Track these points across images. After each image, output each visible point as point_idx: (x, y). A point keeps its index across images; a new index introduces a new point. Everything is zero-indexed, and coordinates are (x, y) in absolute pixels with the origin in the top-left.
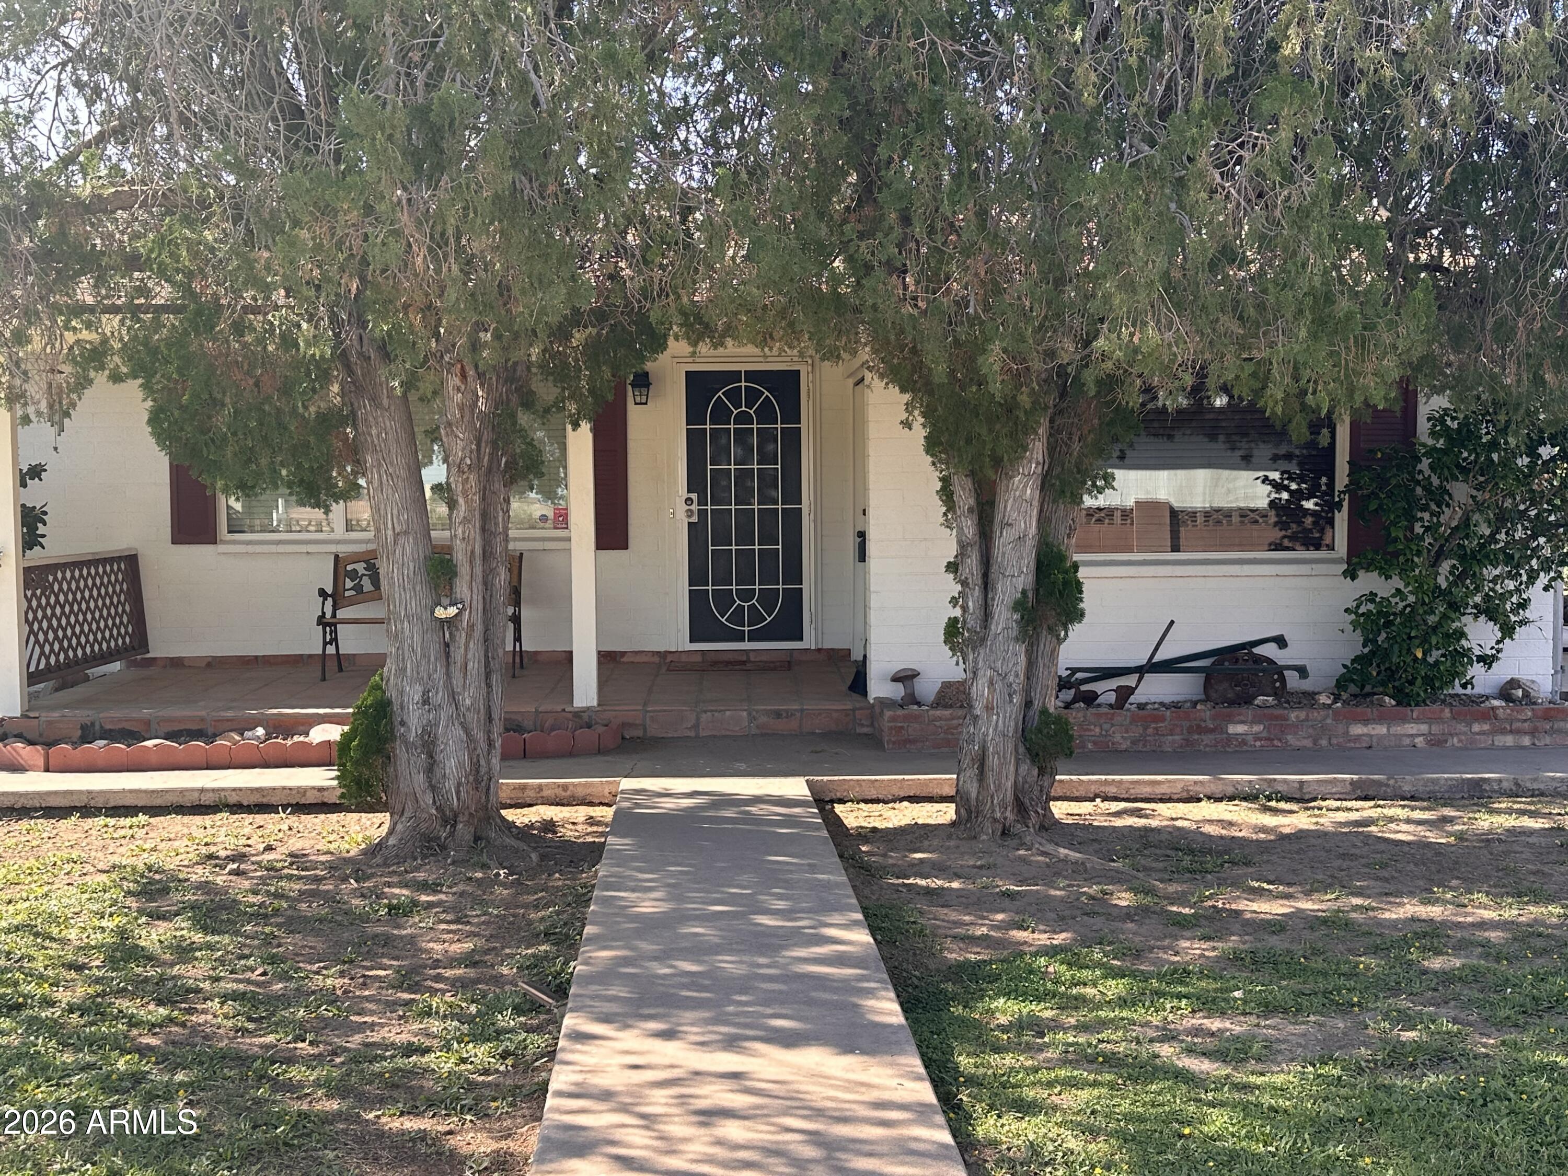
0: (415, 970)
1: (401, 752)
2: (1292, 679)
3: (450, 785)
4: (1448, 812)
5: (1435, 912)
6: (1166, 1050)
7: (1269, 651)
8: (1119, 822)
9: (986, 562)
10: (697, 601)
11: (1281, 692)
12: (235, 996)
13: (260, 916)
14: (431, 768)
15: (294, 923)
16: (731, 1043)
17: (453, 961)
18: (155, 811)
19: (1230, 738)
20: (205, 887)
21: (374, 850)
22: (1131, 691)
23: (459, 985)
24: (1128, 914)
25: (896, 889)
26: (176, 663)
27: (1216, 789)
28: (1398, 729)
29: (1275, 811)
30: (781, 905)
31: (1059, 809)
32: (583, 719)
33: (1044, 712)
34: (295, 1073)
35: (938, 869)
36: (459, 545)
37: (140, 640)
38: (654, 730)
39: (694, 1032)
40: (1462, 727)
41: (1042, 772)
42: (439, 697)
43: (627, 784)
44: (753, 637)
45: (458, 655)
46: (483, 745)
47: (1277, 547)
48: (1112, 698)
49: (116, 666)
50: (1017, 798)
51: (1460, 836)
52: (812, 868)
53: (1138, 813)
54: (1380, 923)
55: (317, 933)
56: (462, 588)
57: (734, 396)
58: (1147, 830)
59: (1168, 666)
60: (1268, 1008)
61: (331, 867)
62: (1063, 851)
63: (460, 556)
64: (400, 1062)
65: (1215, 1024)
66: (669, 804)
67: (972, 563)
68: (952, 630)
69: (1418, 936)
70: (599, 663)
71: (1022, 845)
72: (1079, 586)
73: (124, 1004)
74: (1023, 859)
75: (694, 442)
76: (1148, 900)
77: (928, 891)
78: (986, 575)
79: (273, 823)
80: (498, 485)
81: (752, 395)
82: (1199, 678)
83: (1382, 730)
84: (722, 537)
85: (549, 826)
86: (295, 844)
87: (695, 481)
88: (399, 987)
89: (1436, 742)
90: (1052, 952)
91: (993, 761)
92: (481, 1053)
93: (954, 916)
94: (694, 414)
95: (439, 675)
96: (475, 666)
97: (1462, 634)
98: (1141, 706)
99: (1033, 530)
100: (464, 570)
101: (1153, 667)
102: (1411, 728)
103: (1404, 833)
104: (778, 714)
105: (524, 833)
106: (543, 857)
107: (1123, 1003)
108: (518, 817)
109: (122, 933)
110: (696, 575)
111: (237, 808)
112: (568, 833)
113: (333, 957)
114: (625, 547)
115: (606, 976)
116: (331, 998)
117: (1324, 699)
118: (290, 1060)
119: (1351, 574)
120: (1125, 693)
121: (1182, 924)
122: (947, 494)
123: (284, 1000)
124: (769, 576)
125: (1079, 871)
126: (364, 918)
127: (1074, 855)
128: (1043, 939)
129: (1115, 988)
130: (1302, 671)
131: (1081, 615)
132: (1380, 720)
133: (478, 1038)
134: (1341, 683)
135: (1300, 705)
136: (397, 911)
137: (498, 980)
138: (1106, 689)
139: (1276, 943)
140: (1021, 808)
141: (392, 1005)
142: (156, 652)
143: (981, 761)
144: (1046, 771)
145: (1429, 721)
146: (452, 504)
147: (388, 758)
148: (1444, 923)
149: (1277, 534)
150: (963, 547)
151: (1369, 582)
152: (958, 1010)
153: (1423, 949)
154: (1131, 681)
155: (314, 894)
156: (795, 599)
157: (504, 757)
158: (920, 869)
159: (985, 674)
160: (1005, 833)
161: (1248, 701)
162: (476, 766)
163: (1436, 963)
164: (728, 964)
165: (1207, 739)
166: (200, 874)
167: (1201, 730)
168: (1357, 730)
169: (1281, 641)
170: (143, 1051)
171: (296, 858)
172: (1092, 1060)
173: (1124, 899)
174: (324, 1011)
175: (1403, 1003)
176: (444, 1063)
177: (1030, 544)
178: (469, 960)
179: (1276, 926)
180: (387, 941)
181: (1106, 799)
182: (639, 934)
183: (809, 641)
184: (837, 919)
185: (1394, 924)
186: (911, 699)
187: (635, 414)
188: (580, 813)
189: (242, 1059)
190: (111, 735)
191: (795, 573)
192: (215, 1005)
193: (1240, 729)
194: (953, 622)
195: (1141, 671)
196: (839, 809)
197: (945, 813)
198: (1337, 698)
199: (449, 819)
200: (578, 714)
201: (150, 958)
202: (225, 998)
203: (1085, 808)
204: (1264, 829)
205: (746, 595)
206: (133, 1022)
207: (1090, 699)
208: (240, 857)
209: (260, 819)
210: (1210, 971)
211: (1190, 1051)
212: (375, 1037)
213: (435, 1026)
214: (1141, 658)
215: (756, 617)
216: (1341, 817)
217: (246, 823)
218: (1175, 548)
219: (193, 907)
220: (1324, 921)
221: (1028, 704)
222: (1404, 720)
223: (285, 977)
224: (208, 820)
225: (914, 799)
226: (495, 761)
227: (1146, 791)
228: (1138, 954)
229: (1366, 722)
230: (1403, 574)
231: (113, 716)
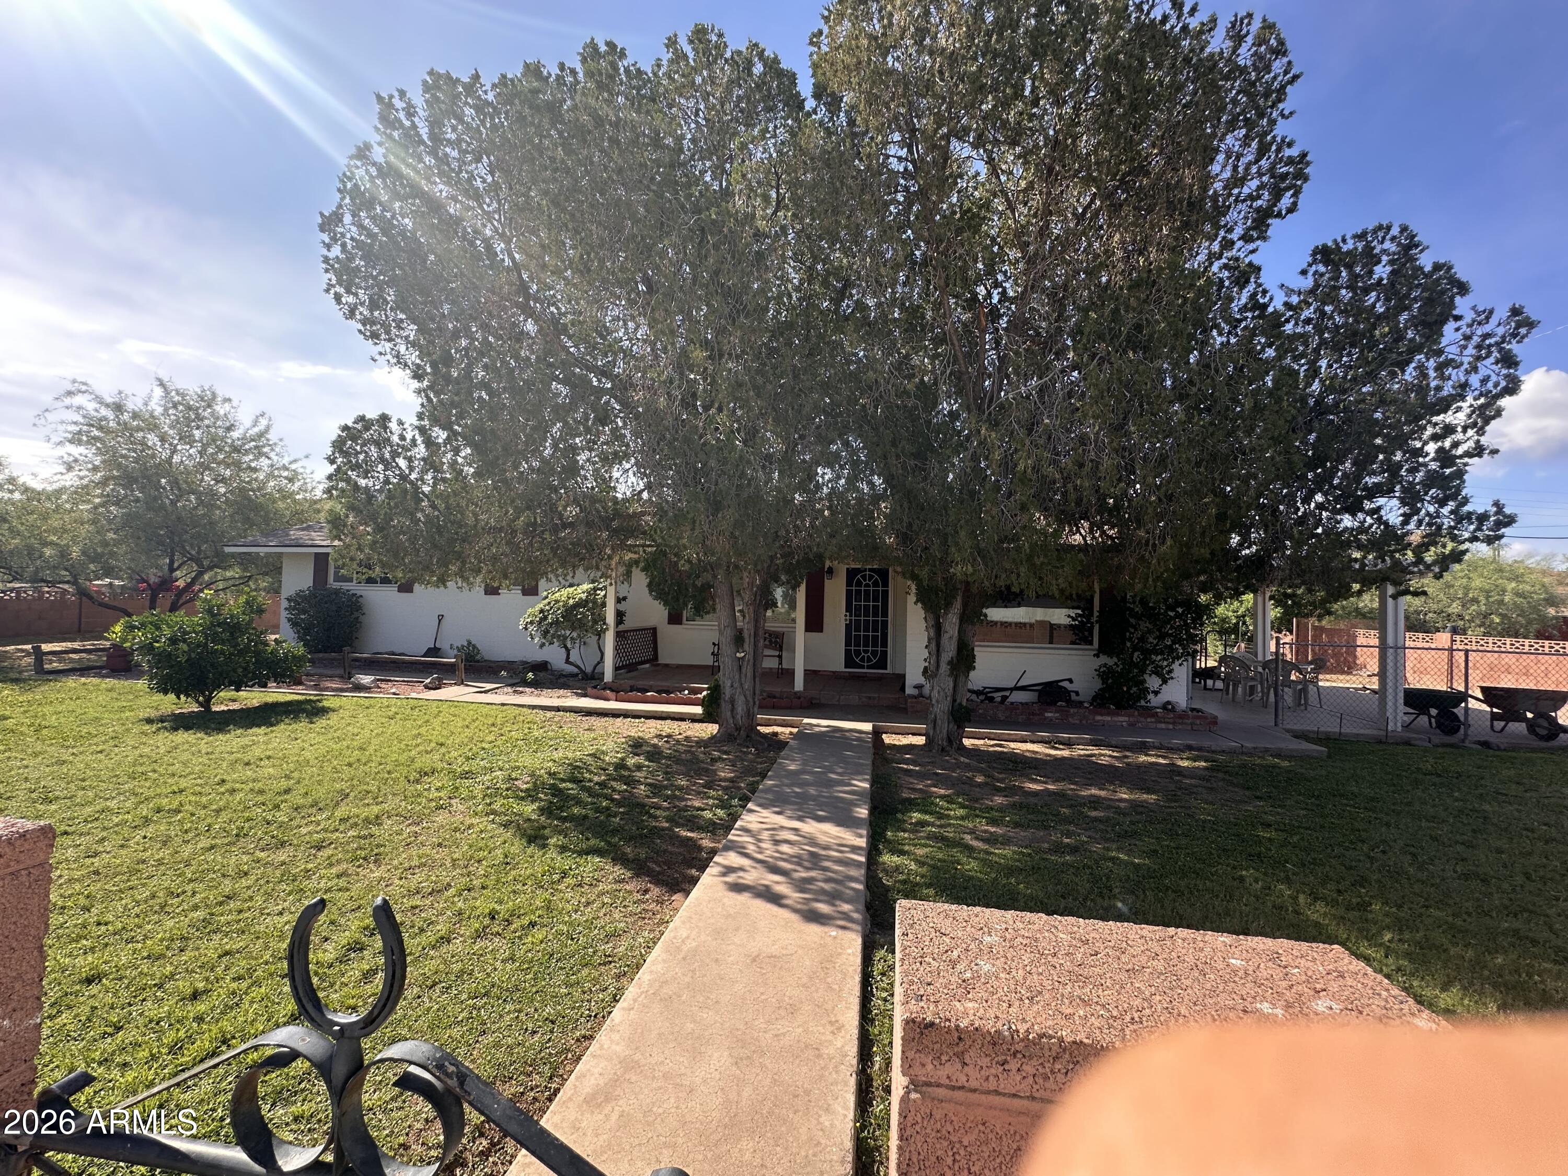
0: (712, 782)
1: (723, 704)
2: (1073, 695)
3: (739, 717)
4: (1128, 754)
5: (1103, 793)
6: (968, 837)
7: (1065, 684)
8: (991, 749)
9: (938, 646)
10: (848, 653)
11: (1069, 702)
12: (650, 785)
13: (669, 758)
14: (733, 709)
15: (678, 761)
16: (800, 819)
17: (725, 780)
18: (647, 718)
19: (1046, 718)
20: (655, 746)
21: (713, 737)
22: (1007, 697)
23: (725, 789)
24: (979, 785)
25: (894, 768)
26: (667, 665)
27: (1035, 739)
28: (1115, 719)
29: (1057, 749)
30: (840, 770)
31: (967, 742)
32: (797, 695)
33: (960, 704)
34: (658, 813)
35: (914, 762)
36: (745, 631)
37: (656, 657)
38: (823, 701)
39: (789, 813)
40: (1142, 719)
41: (959, 727)
42: (736, 685)
43: (806, 721)
44: (869, 667)
45: (744, 670)
46: (751, 703)
47: (1073, 643)
48: (999, 699)
49: (647, 666)
50: (948, 737)
51: (1128, 764)
52: (860, 758)
53: (1000, 746)
54: (1078, 796)
55: (684, 765)
56: (746, 646)
57: (864, 577)
58: (1002, 752)
59: (1023, 688)
60: (1017, 825)
61: (697, 742)
62: (962, 759)
63: (746, 634)
64: (695, 813)
65: (993, 829)
66: (817, 729)
67: (933, 645)
68: (925, 670)
69: (1090, 802)
70: (805, 675)
71: (948, 755)
72: (974, 657)
73: (614, 784)
74: (947, 761)
75: (849, 594)
76: (989, 780)
77: (907, 770)
78: (938, 650)
79: (684, 725)
80: (761, 610)
81: (871, 577)
82: (1036, 694)
83: (1109, 718)
84: (858, 629)
85: (775, 734)
86: (689, 733)
87: (848, 608)
88: (704, 787)
89: (1132, 725)
90: (942, 797)
91: (939, 722)
92: (720, 812)
93: (912, 780)
94: (849, 583)
95: (737, 677)
96: (750, 674)
97: (1144, 681)
98: (1012, 703)
99: (956, 634)
100: (747, 640)
101: (1017, 688)
102: (1121, 719)
103: (1104, 761)
104: (870, 698)
105: (765, 736)
106: (769, 745)
107: (962, 818)
108: (763, 730)
109: (623, 759)
110: (848, 643)
111: (673, 719)
112: (781, 737)
113: (686, 774)
114: (821, 631)
115: (768, 790)
116: (680, 788)
117: (1086, 705)
118: (659, 808)
119: (1097, 656)
120: (1005, 698)
121: (998, 790)
122: (925, 618)
123: (666, 788)
124: (875, 644)
125: (968, 767)
126: (702, 762)
127: (967, 761)
128: (942, 792)
129: (961, 812)
130: (1077, 693)
131: (974, 668)
132: (1108, 714)
133: (722, 808)
134: (1094, 698)
135: (1076, 707)
136: (714, 760)
137: (739, 788)
138: (998, 696)
139: (1033, 800)
140: (950, 741)
141: (699, 793)
142: (661, 661)
143: (935, 721)
144: (961, 727)
145: (1129, 716)
146: (744, 617)
147: (719, 705)
148: (1104, 799)
149: (1074, 638)
150: (929, 640)
151: (1104, 659)
152: (899, 816)
153: (1089, 808)
154: (1007, 693)
155: (689, 752)
156: (884, 654)
157: (760, 707)
158: (907, 762)
159: (937, 689)
160: (943, 750)
161: (1055, 704)
162: (749, 710)
163: (1094, 814)
164: (812, 791)
165: (1036, 718)
166: (655, 741)
167: (1033, 714)
168: (1098, 718)
169: (1070, 681)
170: (612, 800)
171: (687, 738)
172: (937, 838)
173: (980, 779)
174: (677, 793)
175: (1072, 828)
176: (708, 814)
177: (955, 640)
178: (731, 780)
179: (1036, 794)
180: (707, 770)
181: (989, 739)
182: (786, 777)
183: (889, 670)
184: (860, 777)
185: (1084, 797)
186: (921, 695)
187: (827, 583)
188: (787, 730)
189: (643, 805)
190: (638, 690)
191: (885, 644)
192: (642, 787)
193: (1050, 715)
194: (926, 668)
195: (1012, 690)
196: (884, 736)
197: (920, 740)
198: (1091, 704)
199: (738, 729)
200: (796, 693)
201: (629, 769)
202: (646, 785)
203: (981, 742)
204: (1049, 755)
205: (866, 652)
206: (614, 790)
207: (991, 699)
208: (669, 736)
209: (680, 723)
210: (1001, 809)
211: (977, 838)
212: (689, 803)
213: (711, 802)
214: (1012, 685)
215: (869, 660)
216: (1082, 752)
217: (676, 724)
218: (1051, 643)
219: (648, 752)
220: (1054, 793)
221: (954, 701)
222: (1118, 715)
223: (669, 780)
224: (663, 722)
225: (914, 734)
226: (756, 709)
227: (1006, 737)
228: (976, 800)
229: (1102, 715)
230: (1118, 657)
231: (640, 683)
